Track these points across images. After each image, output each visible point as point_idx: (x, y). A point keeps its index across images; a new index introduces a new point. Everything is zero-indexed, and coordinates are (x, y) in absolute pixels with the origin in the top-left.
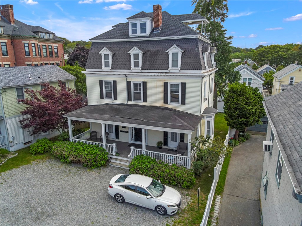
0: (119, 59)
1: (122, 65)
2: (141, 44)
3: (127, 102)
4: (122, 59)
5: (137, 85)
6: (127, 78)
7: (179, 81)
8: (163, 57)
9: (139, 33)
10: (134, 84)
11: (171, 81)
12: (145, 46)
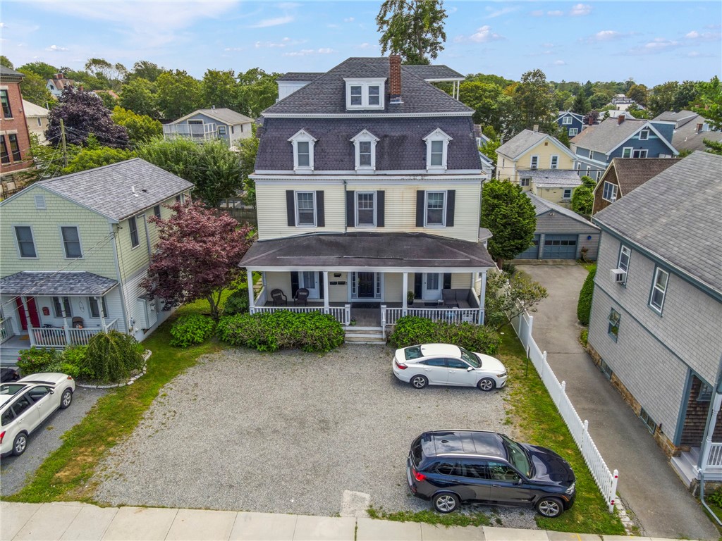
0: (328, 151)
1: (335, 162)
2: (370, 125)
3: (346, 229)
4: (334, 151)
5: (365, 197)
6: (345, 186)
7: (443, 188)
8: (414, 147)
9: (365, 104)
10: (361, 196)
11: (429, 188)
12: (378, 127)
